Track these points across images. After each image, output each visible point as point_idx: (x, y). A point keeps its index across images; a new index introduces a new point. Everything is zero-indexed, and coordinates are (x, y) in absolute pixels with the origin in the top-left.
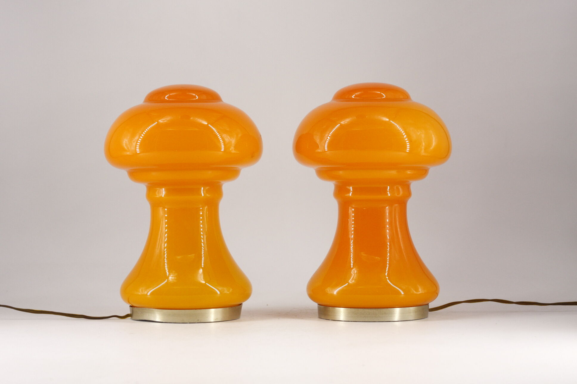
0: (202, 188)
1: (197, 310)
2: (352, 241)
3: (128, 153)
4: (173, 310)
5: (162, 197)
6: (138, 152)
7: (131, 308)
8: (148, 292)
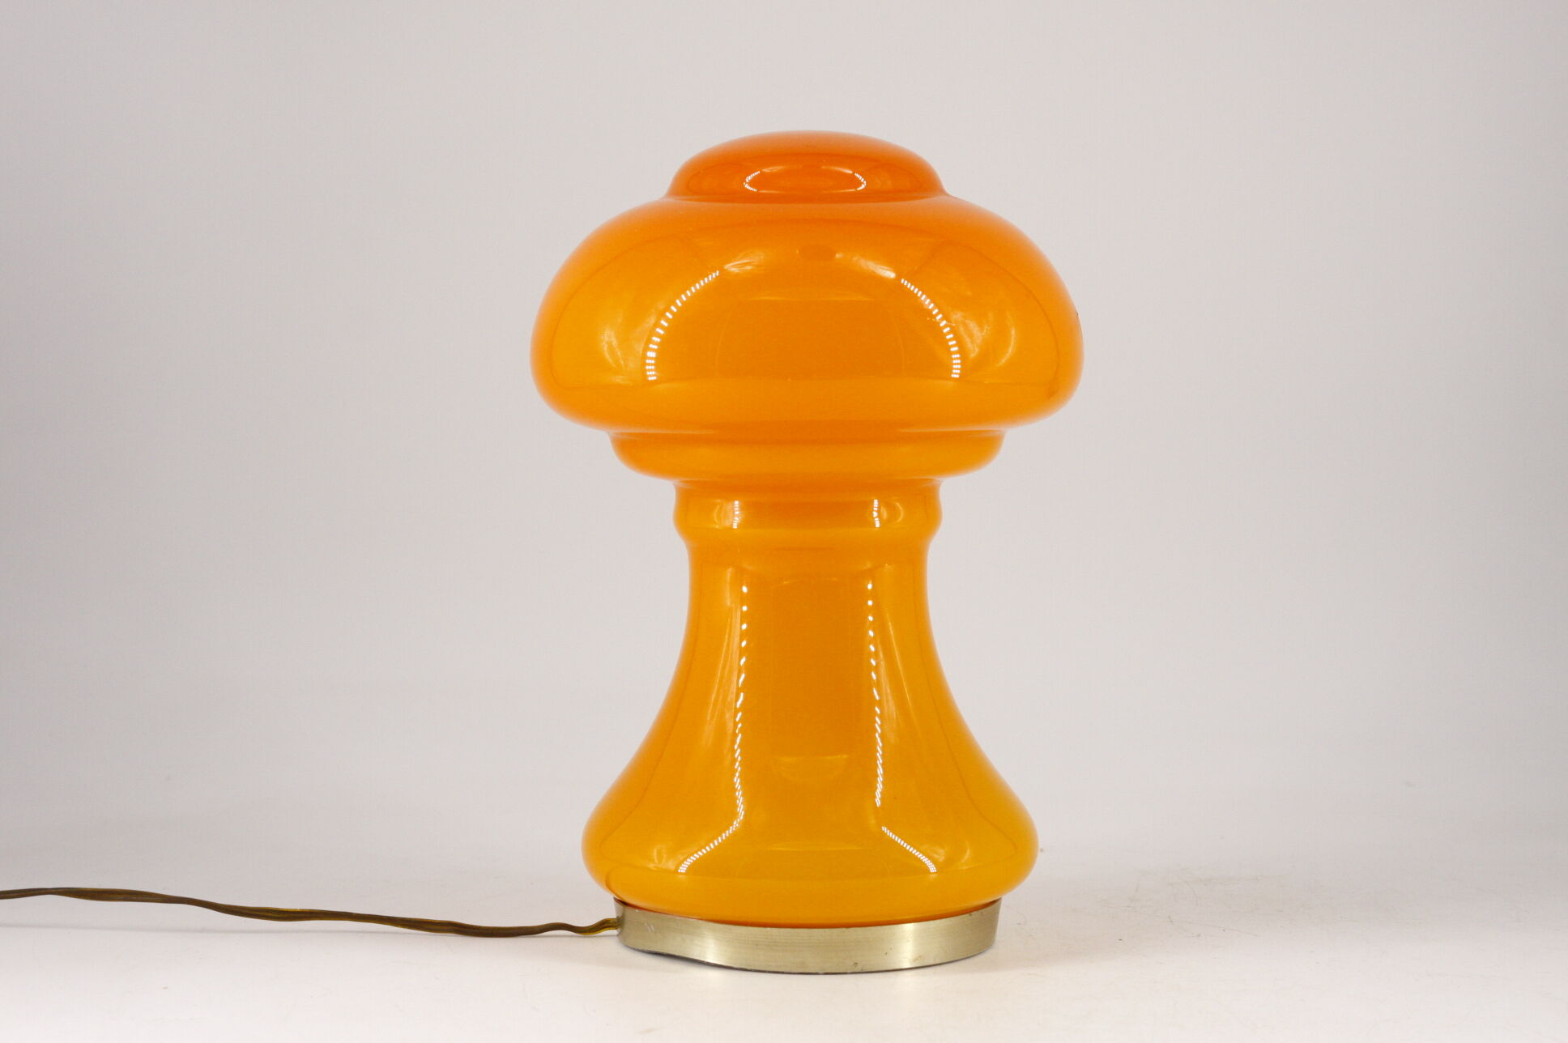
0: (876, 502)
1: (852, 930)
3: (619, 379)
4: (769, 929)
5: (731, 528)
6: (650, 379)
7: (621, 907)
8: (682, 862)
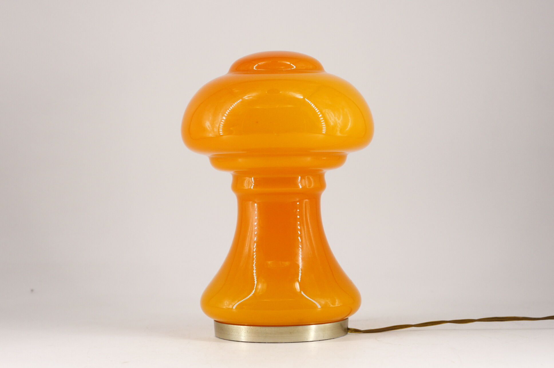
2: (255, 244)
